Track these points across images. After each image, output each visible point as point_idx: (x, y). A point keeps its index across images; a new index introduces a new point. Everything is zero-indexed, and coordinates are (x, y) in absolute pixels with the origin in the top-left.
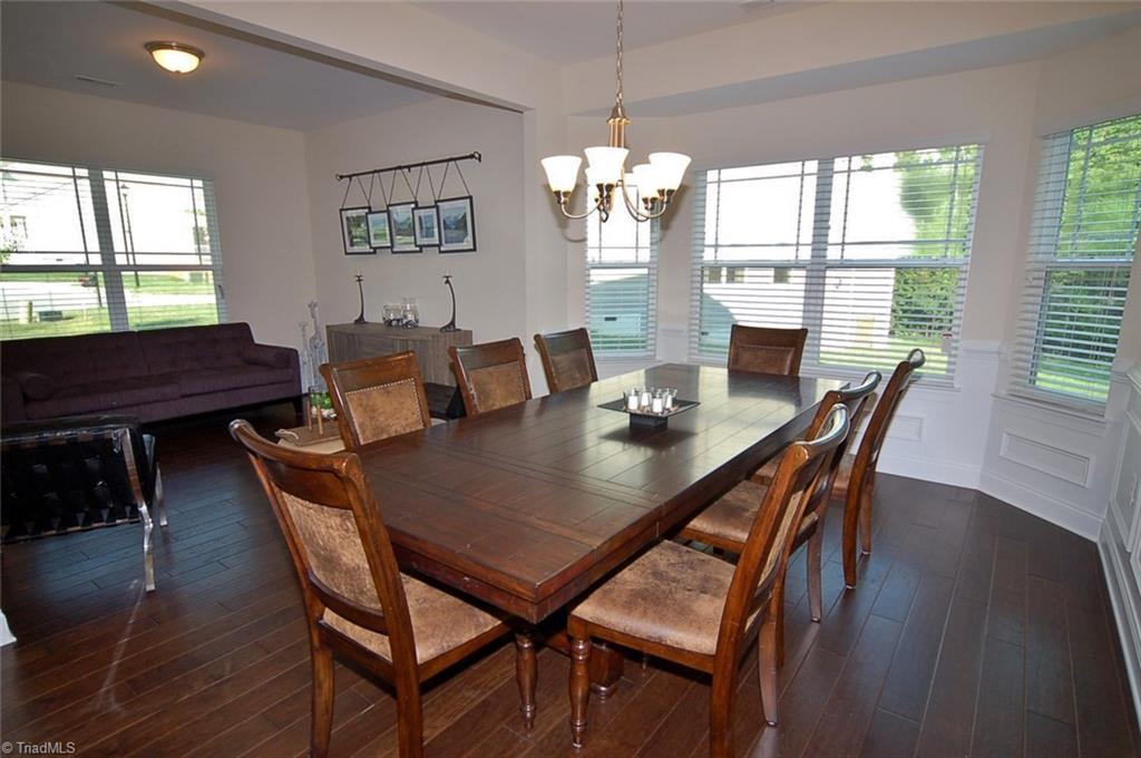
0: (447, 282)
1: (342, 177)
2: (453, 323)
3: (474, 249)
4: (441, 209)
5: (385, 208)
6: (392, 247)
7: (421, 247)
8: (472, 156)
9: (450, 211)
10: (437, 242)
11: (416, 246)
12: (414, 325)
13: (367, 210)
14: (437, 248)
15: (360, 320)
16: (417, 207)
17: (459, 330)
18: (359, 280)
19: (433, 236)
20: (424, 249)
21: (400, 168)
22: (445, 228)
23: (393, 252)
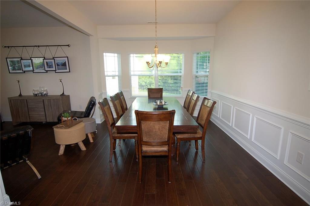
0: (61, 81)
1: (5, 47)
2: (63, 93)
3: (70, 72)
4: (55, 60)
5: (30, 59)
6: (33, 71)
7: (47, 71)
8: (67, 45)
9: (60, 61)
10: (55, 70)
11: (45, 71)
12: (46, 95)
13: (20, 59)
14: (54, 71)
15: (20, 95)
16: (45, 59)
17: (65, 95)
18: (19, 82)
19: (53, 68)
20: (48, 71)
21: (36, 46)
22: (57, 66)
23: (33, 73)
